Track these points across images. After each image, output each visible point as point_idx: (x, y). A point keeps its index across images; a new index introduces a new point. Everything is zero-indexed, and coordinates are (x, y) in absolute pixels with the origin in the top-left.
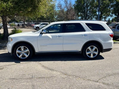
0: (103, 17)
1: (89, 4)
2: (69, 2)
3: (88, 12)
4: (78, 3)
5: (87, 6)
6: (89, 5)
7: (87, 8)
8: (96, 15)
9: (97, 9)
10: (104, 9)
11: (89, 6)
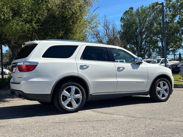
0: (171, 49)
1: (143, 30)
2: (111, 27)
3: (143, 43)
4: (126, 28)
5: (141, 33)
6: (145, 31)
7: (141, 35)
8: (158, 47)
9: (159, 37)
10: (170, 37)
11: (144, 33)
